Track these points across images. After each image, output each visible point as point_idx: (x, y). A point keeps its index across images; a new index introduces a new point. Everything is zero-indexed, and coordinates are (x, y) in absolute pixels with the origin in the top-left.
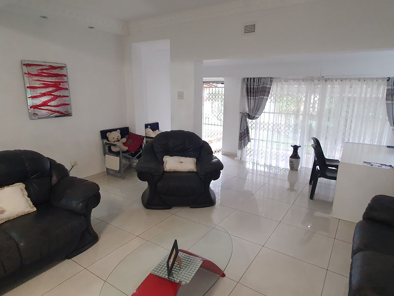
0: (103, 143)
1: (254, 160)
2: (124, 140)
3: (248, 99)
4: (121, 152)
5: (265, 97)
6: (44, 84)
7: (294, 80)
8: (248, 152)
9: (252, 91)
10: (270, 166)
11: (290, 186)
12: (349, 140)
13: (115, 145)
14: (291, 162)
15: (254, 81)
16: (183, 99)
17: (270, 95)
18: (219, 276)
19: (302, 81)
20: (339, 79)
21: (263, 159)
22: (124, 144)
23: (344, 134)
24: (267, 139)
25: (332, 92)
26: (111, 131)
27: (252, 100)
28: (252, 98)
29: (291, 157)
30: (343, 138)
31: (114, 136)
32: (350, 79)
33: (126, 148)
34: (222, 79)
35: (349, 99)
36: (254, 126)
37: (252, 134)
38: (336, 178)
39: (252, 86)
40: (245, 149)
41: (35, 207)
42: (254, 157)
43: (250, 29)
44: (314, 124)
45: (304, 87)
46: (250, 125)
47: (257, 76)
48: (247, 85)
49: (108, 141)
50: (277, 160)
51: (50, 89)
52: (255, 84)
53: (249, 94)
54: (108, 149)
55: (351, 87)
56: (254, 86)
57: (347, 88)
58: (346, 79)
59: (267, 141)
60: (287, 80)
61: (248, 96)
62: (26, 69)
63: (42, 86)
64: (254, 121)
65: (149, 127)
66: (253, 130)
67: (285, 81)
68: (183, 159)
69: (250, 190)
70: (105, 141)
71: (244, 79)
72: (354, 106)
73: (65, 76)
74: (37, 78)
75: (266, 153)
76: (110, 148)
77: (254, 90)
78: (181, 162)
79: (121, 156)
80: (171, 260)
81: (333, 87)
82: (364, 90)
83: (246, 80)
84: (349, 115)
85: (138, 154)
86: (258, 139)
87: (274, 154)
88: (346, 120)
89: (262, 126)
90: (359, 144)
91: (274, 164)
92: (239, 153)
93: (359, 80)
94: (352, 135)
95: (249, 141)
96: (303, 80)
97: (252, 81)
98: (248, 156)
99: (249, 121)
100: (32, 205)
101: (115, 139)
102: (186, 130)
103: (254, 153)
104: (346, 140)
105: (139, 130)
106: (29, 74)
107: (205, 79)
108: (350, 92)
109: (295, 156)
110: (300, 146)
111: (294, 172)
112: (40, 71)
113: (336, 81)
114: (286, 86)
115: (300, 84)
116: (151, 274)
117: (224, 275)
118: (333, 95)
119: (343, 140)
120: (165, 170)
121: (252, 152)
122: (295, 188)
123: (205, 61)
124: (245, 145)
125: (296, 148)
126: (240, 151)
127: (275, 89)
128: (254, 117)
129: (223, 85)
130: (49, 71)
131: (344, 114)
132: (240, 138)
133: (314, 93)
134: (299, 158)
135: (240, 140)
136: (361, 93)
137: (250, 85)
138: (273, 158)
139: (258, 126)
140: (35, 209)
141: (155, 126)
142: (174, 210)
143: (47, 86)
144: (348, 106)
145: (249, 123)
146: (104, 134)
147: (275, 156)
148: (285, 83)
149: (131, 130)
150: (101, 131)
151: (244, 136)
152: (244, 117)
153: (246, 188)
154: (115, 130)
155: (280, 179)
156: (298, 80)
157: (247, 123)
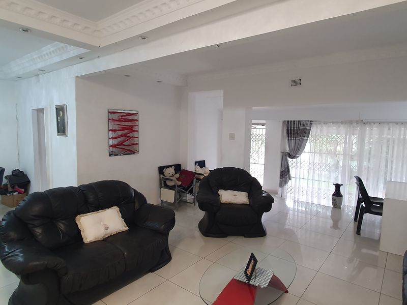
0: (160, 178)
1: (295, 197)
2: (178, 175)
3: (289, 139)
4: (176, 186)
5: (305, 138)
6: (122, 127)
7: (333, 123)
8: (289, 190)
9: (292, 132)
10: (312, 203)
11: (334, 224)
12: (391, 179)
13: (171, 180)
14: (333, 200)
15: (294, 123)
16: (234, 139)
17: (310, 136)
18: (283, 292)
19: (340, 124)
20: (377, 122)
21: (305, 196)
22: (177, 179)
23: (386, 173)
24: (308, 177)
25: (371, 134)
26: (167, 167)
27: (292, 141)
28: (292, 138)
29: (334, 195)
30: (385, 178)
31: (170, 172)
32: (388, 123)
33: (180, 183)
34: (264, 122)
35: (388, 140)
36: (294, 164)
37: (292, 172)
38: (382, 213)
39: (292, 128)
40: (286, 187)
41: (127, 226)
42: (295, 194)
43: (297, 83)
44: (354, 164)
45: (342, 129)
46: (290, 164)
47: (297, 119)
48: (288, 127)
49: (164, 176)
50: (318, 198)
51: (126, 131)
52: (295, 126)
53: (290, 135)
54: (164, 183)
55: (389, 129)
56: (294, 128)
57: (386, 130)
58: (383, 123)
59: (308, 179)
60: (326, 123)
61: (288, 137)
62: (111, 116)
63: (120, 129)
64: (294, 160)
65: (197, 164)
66: (294, 169)
67: (324, 124)
68: (236, 193)
69: (291, 228)
70: (162, 176)
71: (284, 122)
72: (393, 147)
73: (137, 121)
74: (118, 123)
75: (307, 191)
76: (165, 182)
77: (294, 131)
78: (235, 195)
79: (176, 189)
80: (250, 268)
81: (372, 129)
82: (402, 132)
83: (287, 123)
84: (390, 156)
85: (190, 189)
86: (298, 177)
87: (315, 192)
88: (387, 161)
89: (302, 165)
90: (401, 183)
91: (315, 202)
92: (280, 190)
93: (397, 123)
94: (393, 175)
95: (290, 179)
96: (342, 123)
97: (292, 123)
98: (289, 194)
99: (290, 160)
100: (126, 225)
101: (171, 174)
102: (237, 167)
103: (295, 190)
104: (388, 179)
105: (191, 167)
106: (113, 119)
107: (253, 122)
108: (388, 134)
109: (337, 194)
110: (342, 185)
111: (337, 210)
112: (120, 117)
113: (374, 124)
114: (325, 128)
115: (339, 127)
116: (233, 279)
117: (287, 292)
118: (371, 136)
119: (385, 179)
120: (221, 202)
121: (293, 190)
122: (339, 226)
123: (254, 108)
124: (286, 183)
125: (338, 186)
126: (281, 188)
127: (314, 131)
128: (295, 156)
129: (264, 127)
130: (126, 117)
131: (384, 155)
132: (281, 176)
133: (353, 135)
134: (341, 196)
135: (281, 178)
136: (400, 135)
137: (291, 127)
138: (315, 196)
139: (299, 165)
140: (127, 228)
141: (202, 164)
142: (230, 239)
143: (123, 129)
144: (388, 147)
145: (289, 162)
146: (161, 170)
147: (317, 194)
148: (324, 125)
149: (183, 167)
150: (159, 167)
151: (285, 174)
152: (284, 157)
153: (287, 227)
154: (171, 166)
155: (322, 217)
156: (337, 123)
157: (287, 162)
